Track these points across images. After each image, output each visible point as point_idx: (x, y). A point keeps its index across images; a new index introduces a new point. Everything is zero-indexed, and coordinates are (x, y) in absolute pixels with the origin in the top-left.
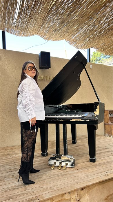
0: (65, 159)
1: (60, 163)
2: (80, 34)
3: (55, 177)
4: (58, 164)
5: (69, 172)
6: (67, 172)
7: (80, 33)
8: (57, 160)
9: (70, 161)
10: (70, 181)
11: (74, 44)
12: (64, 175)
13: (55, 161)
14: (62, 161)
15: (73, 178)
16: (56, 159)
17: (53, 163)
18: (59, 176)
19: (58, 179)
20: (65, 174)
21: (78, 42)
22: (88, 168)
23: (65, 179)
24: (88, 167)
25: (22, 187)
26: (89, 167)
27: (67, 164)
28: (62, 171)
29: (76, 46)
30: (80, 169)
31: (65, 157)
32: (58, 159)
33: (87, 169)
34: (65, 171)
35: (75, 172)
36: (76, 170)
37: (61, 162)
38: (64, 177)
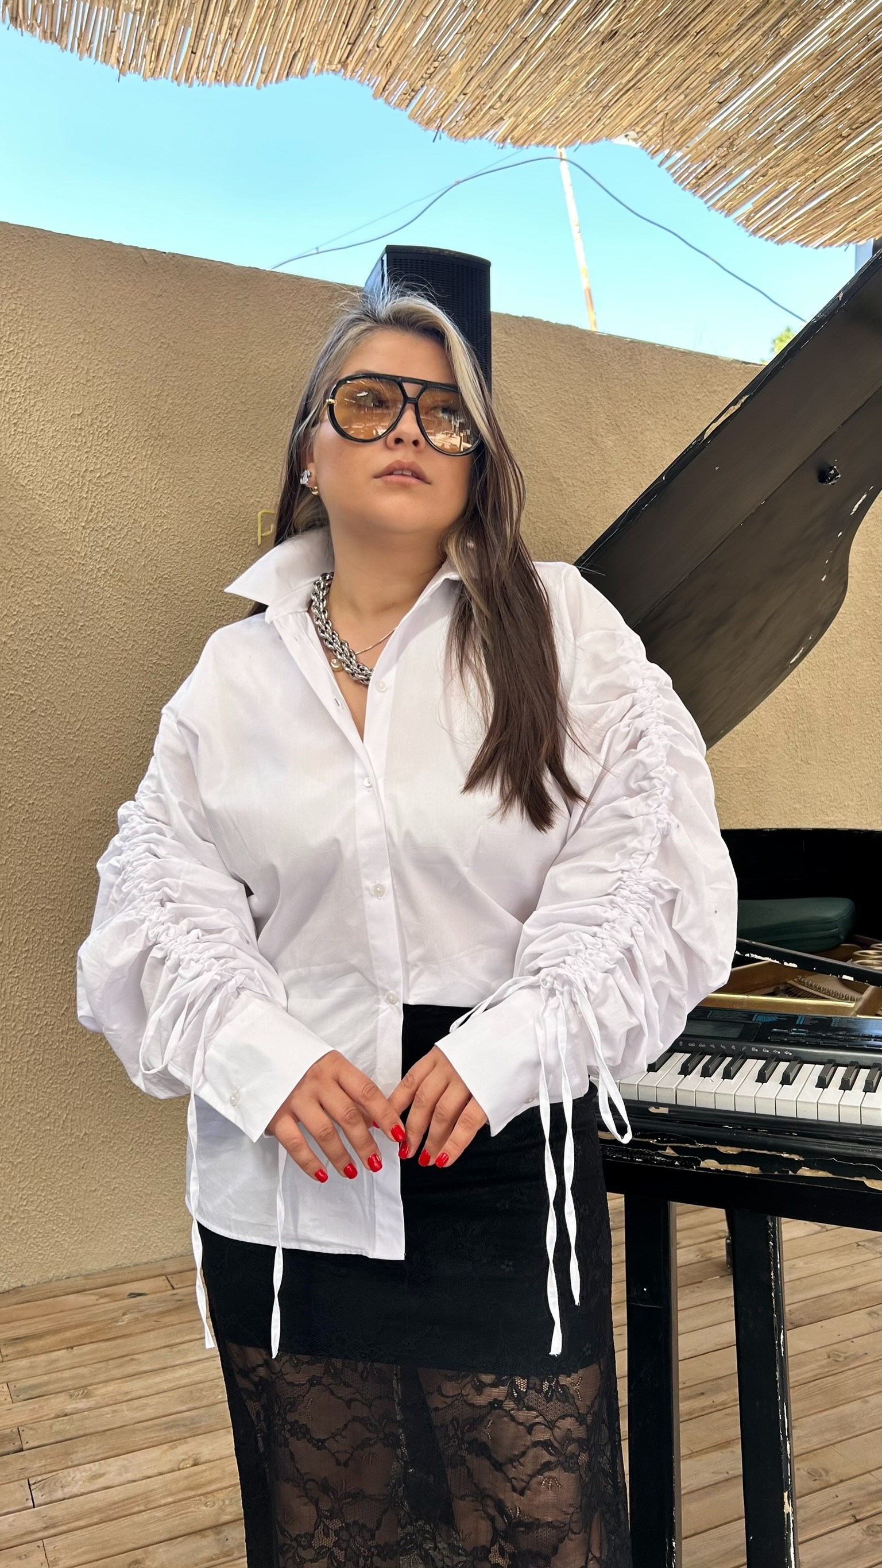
2: (826, 53)
7: (823, 42)
11: (730, 177)
21: (778, 159)
29: (748, 207)
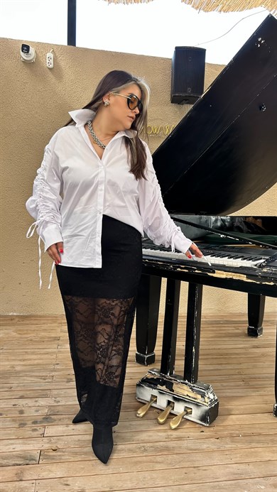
0: (186, 393)
1: (169, 402)
3: (130, 450)
4: (162, 402)
5: (185, 444)
6: (179, 439)
8: (161, 393)
9: (197, 405)
10: (171, 483)
12: (161, 451)
13: (155, 392)
14: (175, 398)
15: (184, 470)
16: (159, 387)
17: (148, 398)
18: (145, 450)
19: (137, 463)
20: (167, 449)
22: (259, 442)
23: (158, 467)
24: (257, 438)
25: (14, 465)
26: (262, 438)
27: (188, 411)
28: (165, 431)
30: (228, 440)
31: (185, 387)
32: (164, 388)
33: (253, 445)
34: (175, 434)
35: (205, 446)
36: (213, 440)
37: (171, 400)
38: (159, 459)
